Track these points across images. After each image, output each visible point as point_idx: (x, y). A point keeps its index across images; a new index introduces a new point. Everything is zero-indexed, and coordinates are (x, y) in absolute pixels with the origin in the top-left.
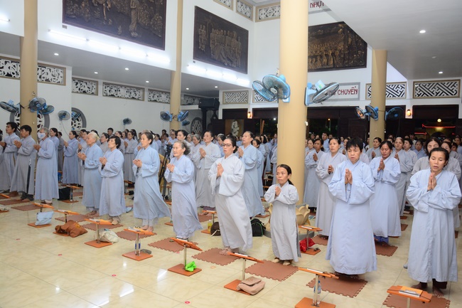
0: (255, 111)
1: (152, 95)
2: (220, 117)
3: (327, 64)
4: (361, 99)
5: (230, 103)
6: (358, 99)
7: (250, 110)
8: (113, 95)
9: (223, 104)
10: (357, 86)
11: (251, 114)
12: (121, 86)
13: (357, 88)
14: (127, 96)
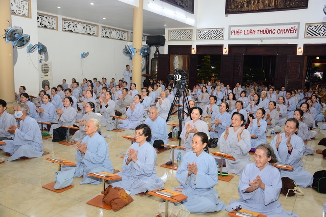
0: (198, 47)
1: (104, 31)
2: (166, 52)
3: (269, 5)
4: (300, 37)
5: (175, 40)
6: (297, 37)
7: (194, 46)
8: (71, 31)
9: (169, 40)
10: (297, 26)
11: (195, 49)
12: (78, 22)
13: (297, 27)
14: (83, 32)
